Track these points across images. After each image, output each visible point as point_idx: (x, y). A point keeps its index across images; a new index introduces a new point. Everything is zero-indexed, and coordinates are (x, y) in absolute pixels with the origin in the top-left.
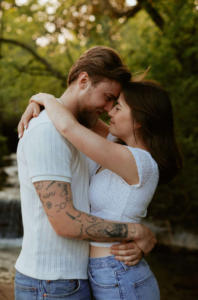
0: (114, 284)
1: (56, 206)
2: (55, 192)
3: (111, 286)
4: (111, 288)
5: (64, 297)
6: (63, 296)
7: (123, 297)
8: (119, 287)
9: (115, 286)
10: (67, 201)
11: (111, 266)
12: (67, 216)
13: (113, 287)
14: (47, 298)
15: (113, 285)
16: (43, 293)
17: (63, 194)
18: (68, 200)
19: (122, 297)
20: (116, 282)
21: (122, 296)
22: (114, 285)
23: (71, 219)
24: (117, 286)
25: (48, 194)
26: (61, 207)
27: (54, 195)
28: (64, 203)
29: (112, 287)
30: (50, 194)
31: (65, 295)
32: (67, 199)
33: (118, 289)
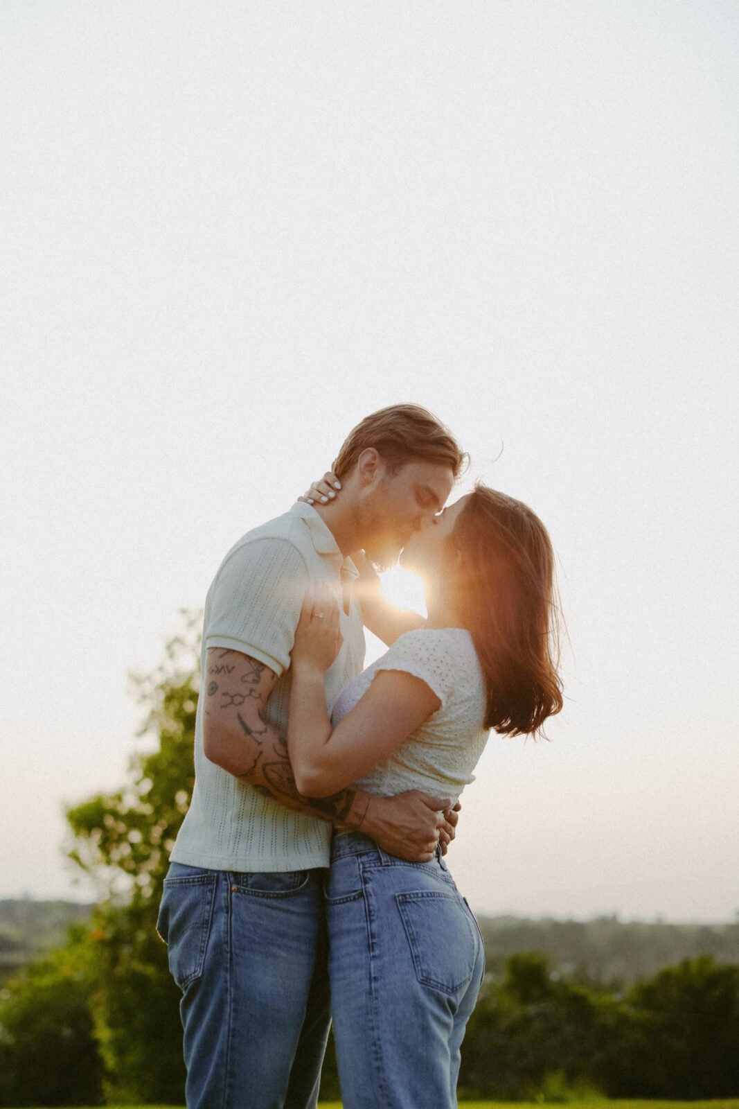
0: (356, 891)
1: (224, 694)
2: (233, 668)
3: (350, 897)
4: (351, 900)
5: (274, 898)
6: (271, 896)
7: (372, 918)
8: (364, 900)
9: (357, 897)
10: (250, 695)
11: (356, 852)
12: (237, 721)
13: (354, 897)
14: (239, 894)
15: (353, 894)
16: (231, 884)
17: (250, 678)
18: (253, 693)
19: (370, 919)
20: (359, 887)
21: (370, 916)
22: (357, 893)
23: (243, 732)
24: (361, 895)
25: (220, 668)
26: (232, 700)
27: (229, 672)
28: (241, 695)
29: (352, 898)
30: (223, 667)
31: (278, 894)
32: (251, 690)
33: (363, 901)
